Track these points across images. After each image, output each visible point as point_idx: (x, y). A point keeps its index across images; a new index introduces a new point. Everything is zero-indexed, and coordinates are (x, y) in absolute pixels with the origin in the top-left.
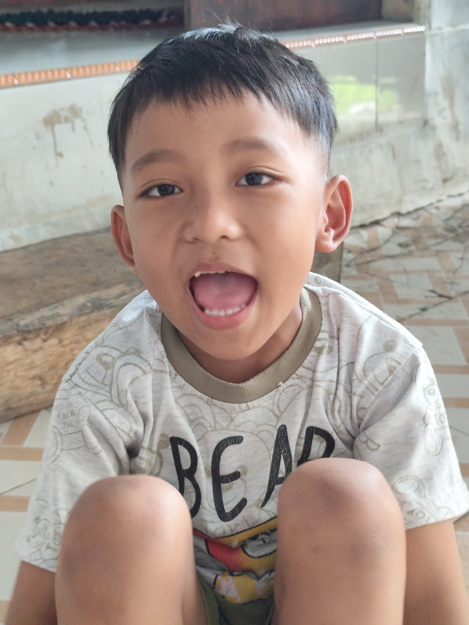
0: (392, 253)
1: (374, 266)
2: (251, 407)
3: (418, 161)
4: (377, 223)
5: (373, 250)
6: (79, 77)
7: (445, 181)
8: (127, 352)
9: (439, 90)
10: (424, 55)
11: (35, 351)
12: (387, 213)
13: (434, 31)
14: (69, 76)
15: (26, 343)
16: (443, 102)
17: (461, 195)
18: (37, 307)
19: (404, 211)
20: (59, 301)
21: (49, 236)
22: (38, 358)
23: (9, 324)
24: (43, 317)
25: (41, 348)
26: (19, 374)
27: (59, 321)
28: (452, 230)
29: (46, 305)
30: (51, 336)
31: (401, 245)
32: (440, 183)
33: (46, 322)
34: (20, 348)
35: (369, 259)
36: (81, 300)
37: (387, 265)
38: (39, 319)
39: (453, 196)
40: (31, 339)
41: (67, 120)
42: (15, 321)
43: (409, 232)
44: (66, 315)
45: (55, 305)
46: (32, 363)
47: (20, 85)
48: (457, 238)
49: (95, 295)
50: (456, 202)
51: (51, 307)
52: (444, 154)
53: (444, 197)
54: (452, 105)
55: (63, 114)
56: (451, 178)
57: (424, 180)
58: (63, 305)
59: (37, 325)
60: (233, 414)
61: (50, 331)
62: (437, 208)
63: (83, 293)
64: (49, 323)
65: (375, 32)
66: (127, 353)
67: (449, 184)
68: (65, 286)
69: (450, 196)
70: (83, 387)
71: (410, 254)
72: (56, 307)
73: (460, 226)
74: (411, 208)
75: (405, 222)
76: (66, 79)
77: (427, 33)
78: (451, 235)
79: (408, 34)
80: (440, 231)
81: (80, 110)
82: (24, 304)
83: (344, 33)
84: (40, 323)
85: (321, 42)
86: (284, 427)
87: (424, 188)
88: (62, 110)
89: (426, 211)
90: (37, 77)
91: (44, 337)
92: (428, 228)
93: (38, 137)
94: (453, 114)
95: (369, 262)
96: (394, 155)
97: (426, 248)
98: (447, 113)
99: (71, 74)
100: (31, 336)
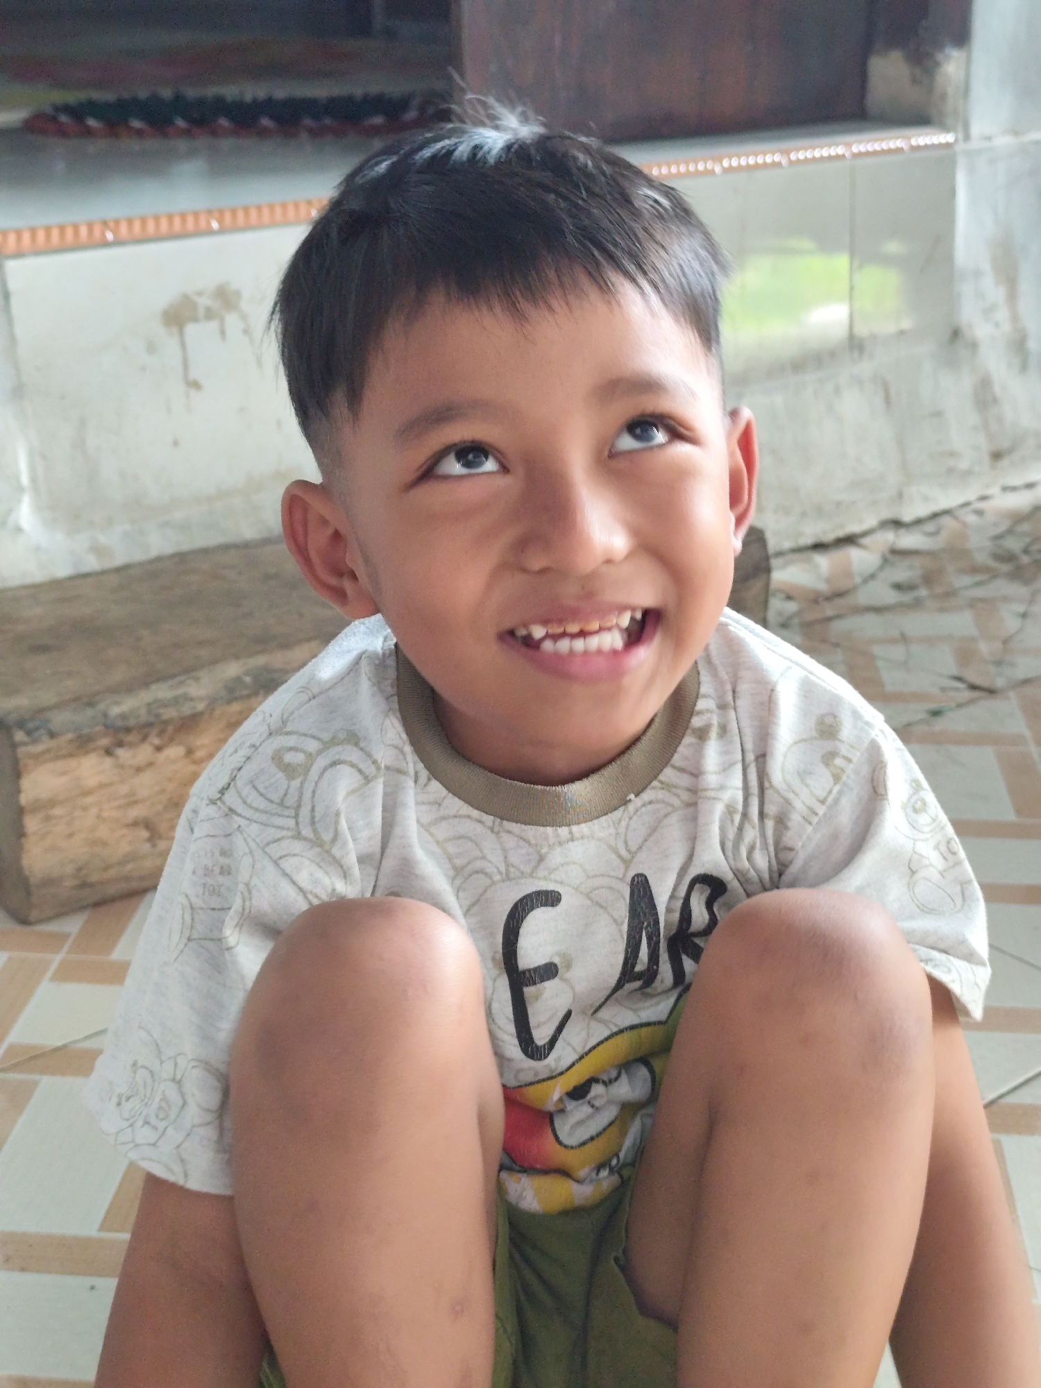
0: (877, 602)
1: (839, 626)
2: (577, 835)
3: (938, 414)
4: (850, 540)
5: (839, 594)
6: (236, 229)
7: (997, 456)
8: (333, 738)
9: (986, 266)
10: (952, 193)
11: (139, 770)
12: (871, 521)
13: (974, 144)
14: (215, 225)
15: (122, 753)
16: (995, 292)
17: (1030, 486)
18: (146, 683)
19: (907, 517)
20: (190, 671)
21: (169, 549)
22: (145, 784)
23: (89, 712)
24: (156, 701)
25: (150, 764)
26: (105, 814)
27: (187, 710)
28: (1009, 558)
29: (161, 678)
30: (171, 740)
31: (898, 587)
32: (986, 459)
33: (161, 711)
34: (108, 761)
35: (829, 612)
36: (232, 669)
37: (868, 626)
38: (149, 704)
39: (1014, 489)
40: (131, 745)
41: (210, 315)
42: (102, 706)
43: (917, 562)
44: (201, 699)
45: (182, 678)
46: (132, 793)
47: (118, 243)
48: (1018, 574)
49: (261, 660)
50: (1020, 501)
51: (170, 682)
52: (995, 401)
53: (994, 490)
54: (1012, 296)
55: (204, 302)
56: (1011, 450)
57: (952, 454)
58: (197, 679)
59: (144, 717)
60: (542, 848)
61: (170, 729)
62: (980, 513)
63: (237, 657)
64: (169, 713)
65: (849, 145)
66: (333, 742)
67: (1005, 462)
68: (201, 644)
69: (1005, 489)
70: (243, 814)
71: (917, 604)
72: (181, 683)
73: (1026, 551)
74: (922, 511)
75: (909, 540)
76: (210, 232)
77: (960, 147)
78: (1006, 568)
79: (918, 148)
80: (982, 558)
81: (238, 294)
82: (118, 675)
83: (785, 145)
84: (149, 712)
85: (734, 163)
86: (643, 878)
87: (951, 471)
88: (200, 294)
89: (956, 518)
90: (151, 227)
91: (157, 741)
92: (957, 552)
93: (151, 348)
94: (1015, 318)
95: (829, 619)
96: (888, 400)
97: (951, 594)
98: (1003, 314)
99: (220, 222)
100: (130, 738)
